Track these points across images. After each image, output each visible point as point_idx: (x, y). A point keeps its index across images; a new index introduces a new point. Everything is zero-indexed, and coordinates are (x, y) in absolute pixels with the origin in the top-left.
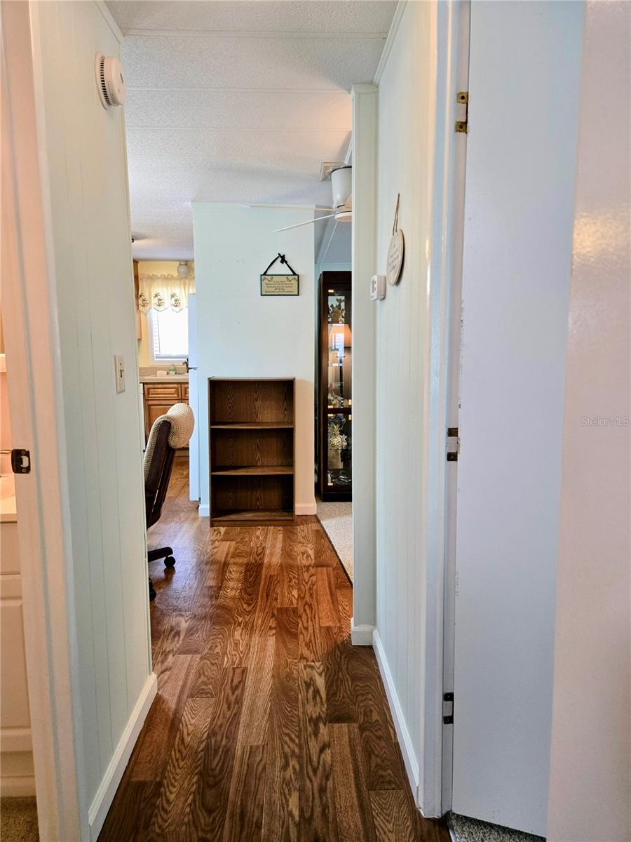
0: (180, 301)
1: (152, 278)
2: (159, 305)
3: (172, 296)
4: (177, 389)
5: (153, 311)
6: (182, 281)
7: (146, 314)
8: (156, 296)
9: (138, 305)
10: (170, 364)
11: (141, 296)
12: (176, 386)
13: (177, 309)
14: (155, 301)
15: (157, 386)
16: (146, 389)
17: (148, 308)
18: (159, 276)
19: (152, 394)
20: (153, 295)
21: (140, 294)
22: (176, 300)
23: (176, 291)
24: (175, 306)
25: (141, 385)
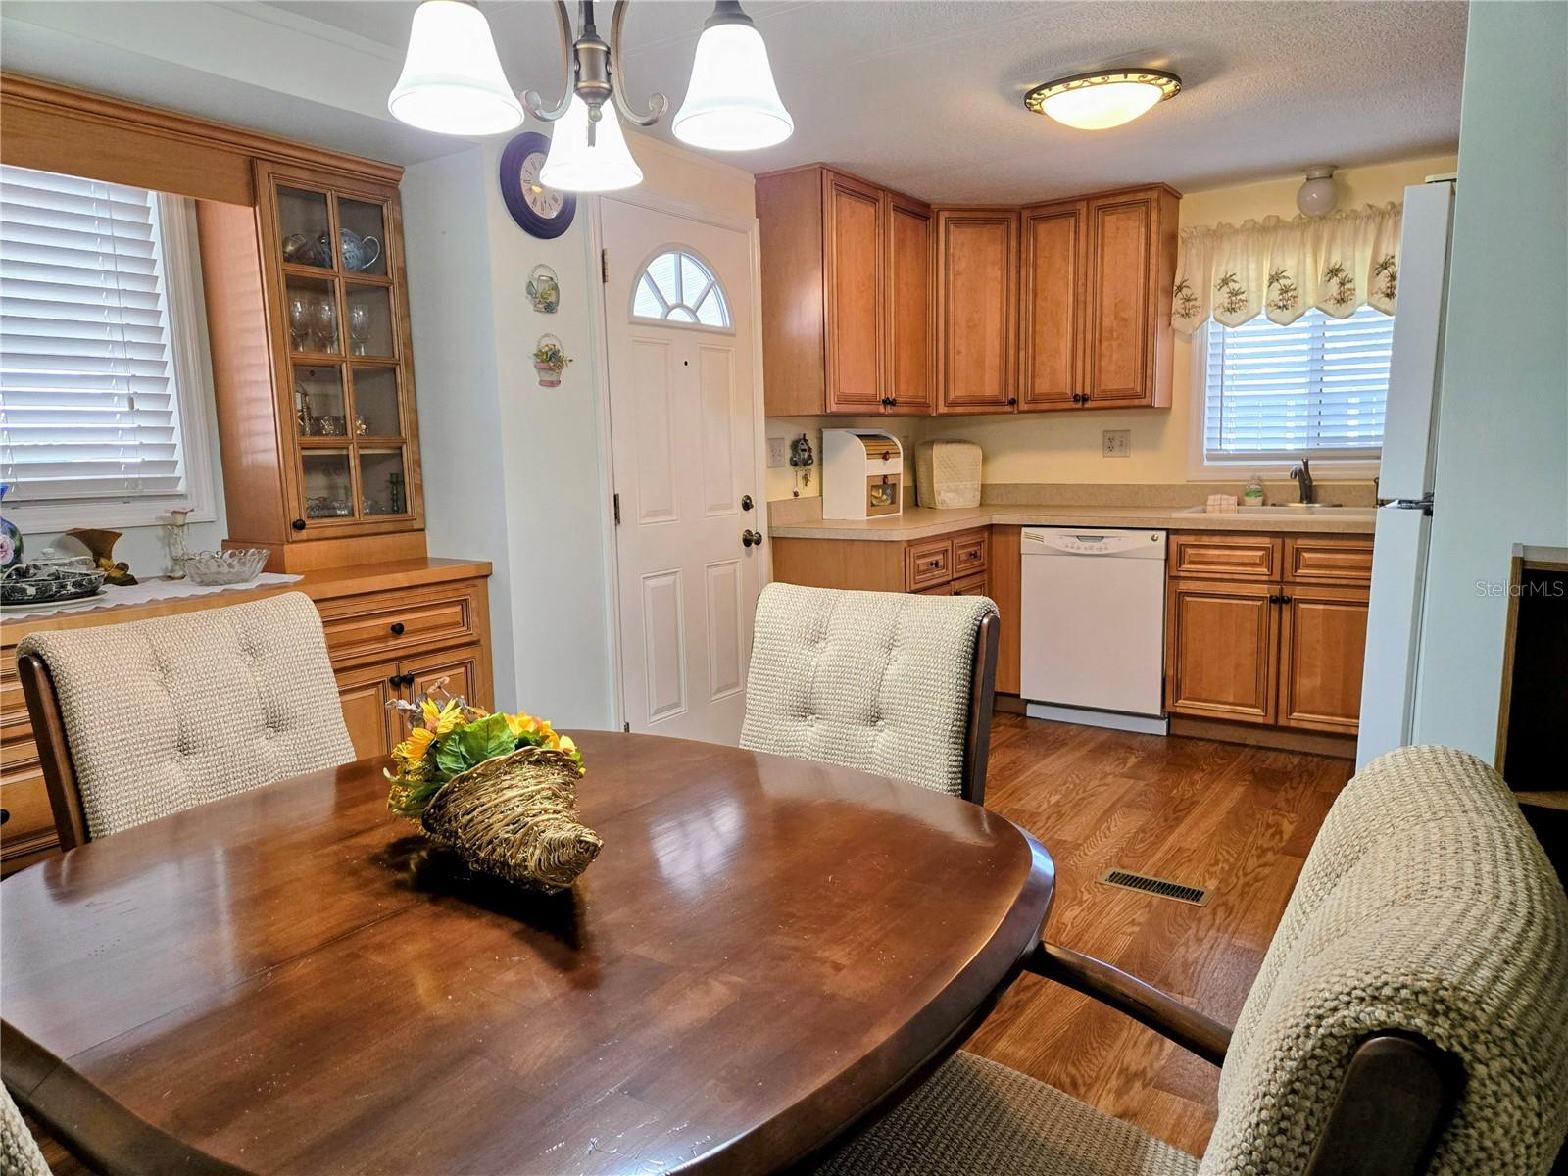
0: (1300, 291)
1: (1217, 236)
2: (1232, 310)
3: (1274, 278)
4: (1269, 552)
5: (1212, 327)
6: (1311, 231)
7: (1189, 339)
8: (1225, 282)
9: (1170, 315)
10: (1248, 475)
11: (1180, 289)
12: (1266, 542)
13: (1287, 314)
14: (1219, 297)
15: (1206, 540)
16: (1174, 547)
17: (1196, 320)
18: (1238, 224)
19: (1191, 562)
20: (1216, 279)
21: (1178, 282)
22: (1284, 291)
23: (1289, 264)
24: (1279, 307)
25: (1163, 535)
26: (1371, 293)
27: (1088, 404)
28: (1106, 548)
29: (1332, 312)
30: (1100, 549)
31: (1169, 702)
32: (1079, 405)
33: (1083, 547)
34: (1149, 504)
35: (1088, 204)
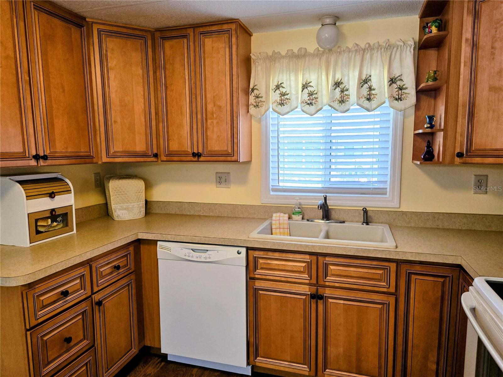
0: (319, 94)
1: (274, 58)
2: (282, 104)
3: (305, 87)
4: (309, 264)
5: (272, 115)
6: (324, 58)
7: (259, 121)
8: (278, 87)
9: (248, 106)
10: (293, 202)
11: (253, 90)
12: (307, 258)
13: (312, 109)
14: (275, 96)
15: (270, 255)
16: (251, 258)
17: (263, 109)
18: (283, 53)
19: (262, 268)
20: (272, 86)
21: (251, 86)
22: (311, 94)
23: (312, 77)
24: (308, 104)
25: (243, 251)
26: (359, 98)
27: (202, 159)
28: (210, 258)
29: (337, 108)
30: (206, 258)
31: (252, 358)
32: (196, 159)
33: (195, 256)
34: (242, 216)
35: (194, 30)
